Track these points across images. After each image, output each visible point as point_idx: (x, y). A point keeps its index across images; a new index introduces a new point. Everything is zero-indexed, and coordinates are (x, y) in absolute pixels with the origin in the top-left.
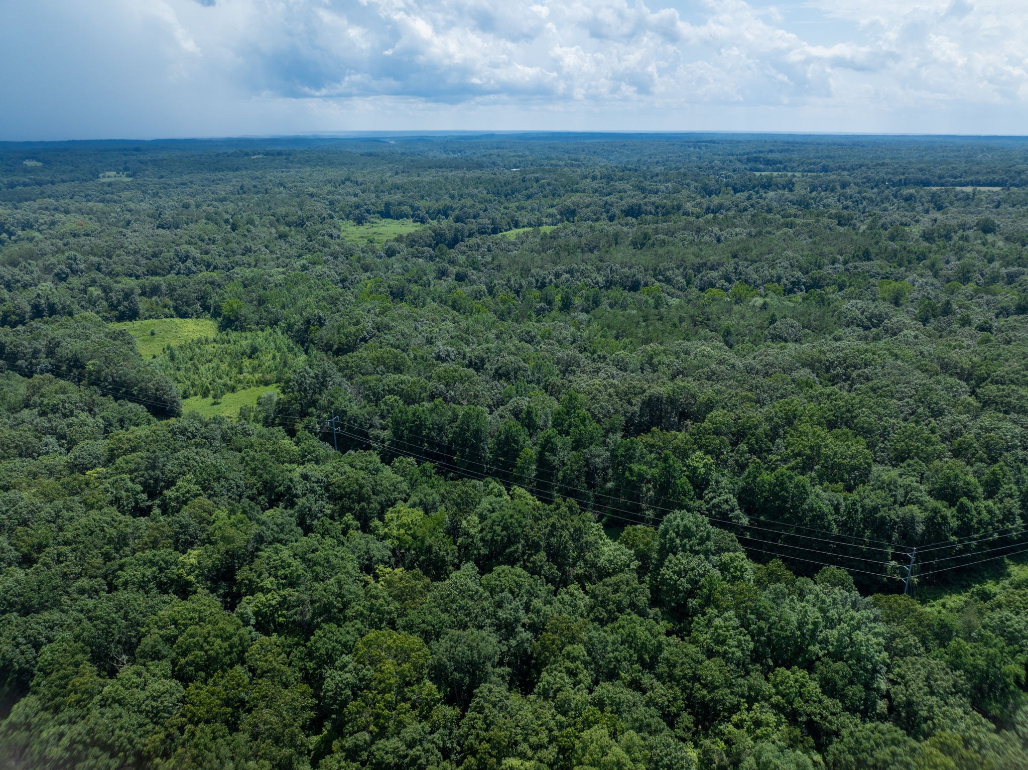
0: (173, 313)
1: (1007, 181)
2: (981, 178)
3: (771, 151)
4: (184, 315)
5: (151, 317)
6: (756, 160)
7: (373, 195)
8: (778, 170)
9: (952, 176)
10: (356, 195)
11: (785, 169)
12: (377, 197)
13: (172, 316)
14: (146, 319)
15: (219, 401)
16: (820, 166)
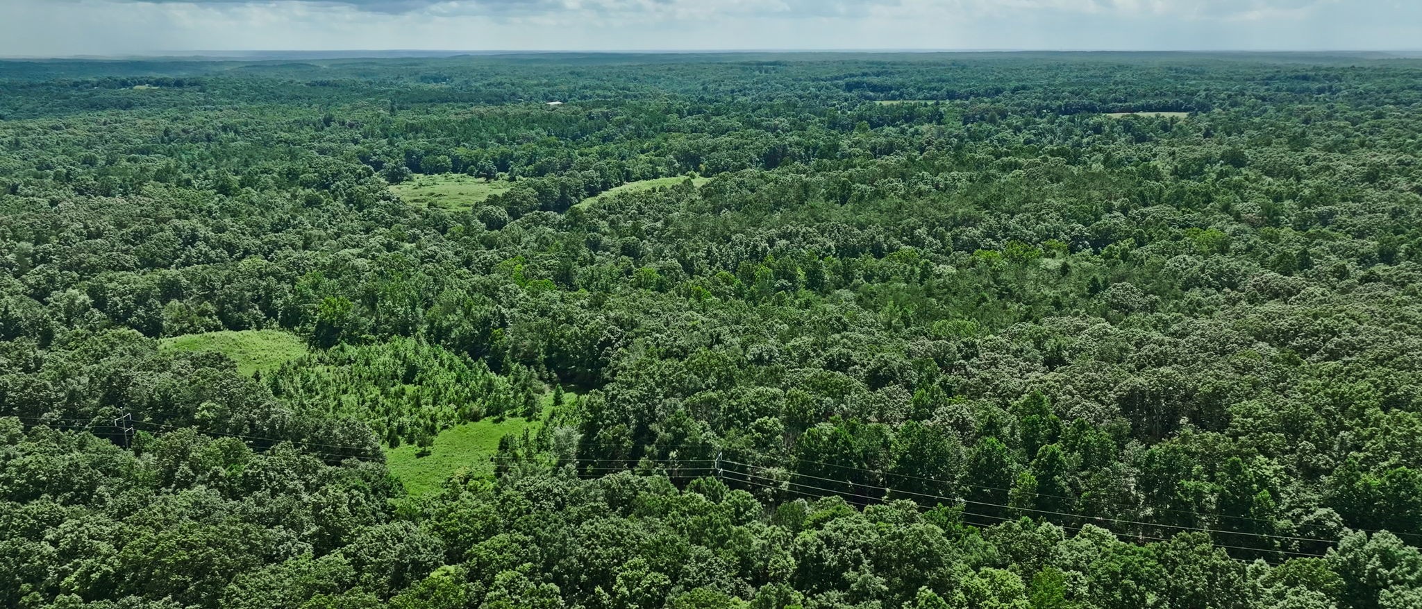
0: (220, 323)
1: (1182, 104)
2: (1152, 102)
3: (864, 74)
4: (238, 326)
5: (182, 331)
6: (858, 85)
7: (384, 141)
8: (894, 98)
9: (1115, 100)
10: (356, 142)
11: (901, 96)
12: (391, 143)
13: (217, 329)
14: (175, 335)
15: (428, 448)
16: (944, 91)
